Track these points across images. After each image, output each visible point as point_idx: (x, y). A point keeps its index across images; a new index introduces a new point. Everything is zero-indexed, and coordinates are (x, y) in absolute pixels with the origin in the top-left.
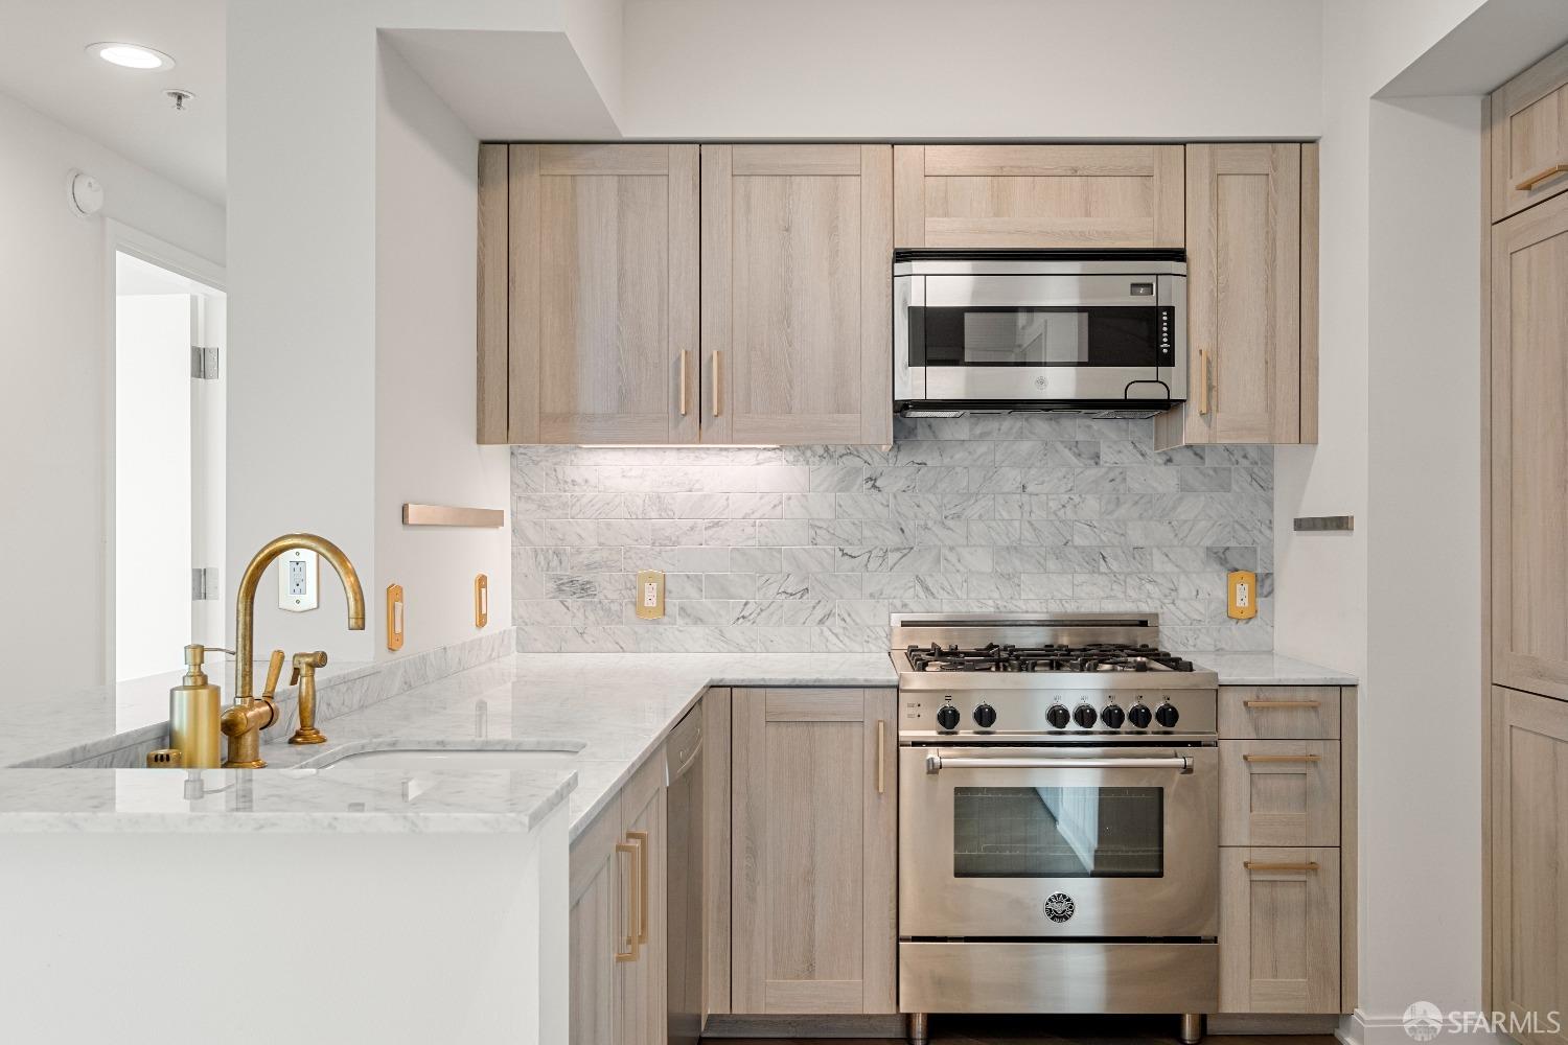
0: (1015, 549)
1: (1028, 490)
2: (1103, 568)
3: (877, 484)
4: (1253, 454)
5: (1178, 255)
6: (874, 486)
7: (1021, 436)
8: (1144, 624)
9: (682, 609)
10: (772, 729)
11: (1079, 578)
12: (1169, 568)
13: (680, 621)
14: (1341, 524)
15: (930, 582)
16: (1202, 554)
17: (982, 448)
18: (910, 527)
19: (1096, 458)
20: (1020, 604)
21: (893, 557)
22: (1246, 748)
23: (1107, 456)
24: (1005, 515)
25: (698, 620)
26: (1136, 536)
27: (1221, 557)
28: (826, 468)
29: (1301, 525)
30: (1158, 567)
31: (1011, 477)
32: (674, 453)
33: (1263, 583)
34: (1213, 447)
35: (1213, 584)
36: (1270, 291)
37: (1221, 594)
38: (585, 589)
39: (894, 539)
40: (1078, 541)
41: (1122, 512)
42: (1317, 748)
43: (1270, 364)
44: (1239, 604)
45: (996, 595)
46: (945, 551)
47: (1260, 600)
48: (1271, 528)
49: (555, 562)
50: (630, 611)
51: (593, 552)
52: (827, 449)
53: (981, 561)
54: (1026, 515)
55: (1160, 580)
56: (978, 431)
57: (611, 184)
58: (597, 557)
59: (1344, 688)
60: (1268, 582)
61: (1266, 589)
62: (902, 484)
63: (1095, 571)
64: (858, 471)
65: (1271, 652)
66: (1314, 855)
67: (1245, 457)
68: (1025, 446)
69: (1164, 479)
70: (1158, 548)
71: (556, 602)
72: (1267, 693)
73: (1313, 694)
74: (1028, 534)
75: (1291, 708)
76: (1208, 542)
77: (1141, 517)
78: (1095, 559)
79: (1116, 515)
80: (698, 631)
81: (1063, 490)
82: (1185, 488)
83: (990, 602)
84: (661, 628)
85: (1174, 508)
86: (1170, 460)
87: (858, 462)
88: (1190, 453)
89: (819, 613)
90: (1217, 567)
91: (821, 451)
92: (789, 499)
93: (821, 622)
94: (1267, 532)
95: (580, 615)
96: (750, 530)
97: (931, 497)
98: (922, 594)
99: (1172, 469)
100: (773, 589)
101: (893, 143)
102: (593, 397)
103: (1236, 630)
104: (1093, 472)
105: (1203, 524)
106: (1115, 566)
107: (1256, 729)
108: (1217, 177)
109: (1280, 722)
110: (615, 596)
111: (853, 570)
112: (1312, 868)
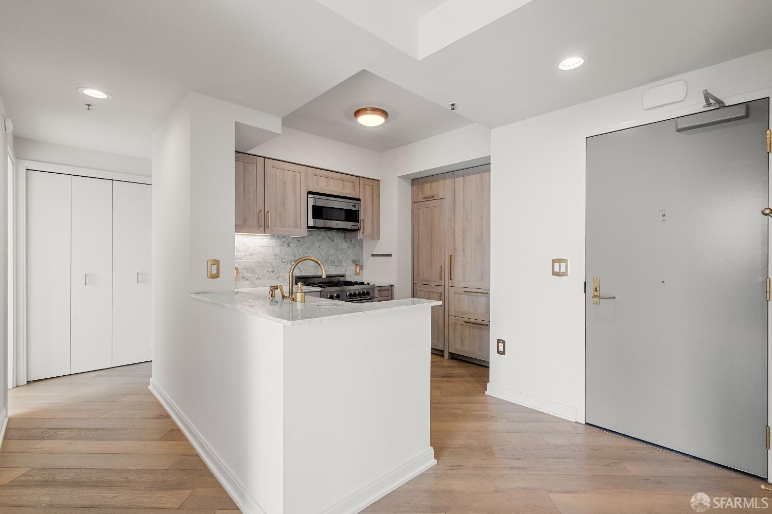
1: (321, 247)
3: (290, 245)
4: (360, 241)
5: (359, 200)
9: (242, 277)
11: (330, 267)
12: (346, 264)
13: (242, 280)
14: (390, 255)
15: (301, 268)
16: (351, 261)
17: (311, 238)
19: (333, 240)
23: (335, 240)
25: (247, 280)
26: (340, 257)
27: (354, 262)
28: (278, 241)
29: (373, 255)
30: (344, 264)
31: (317, 244)
32: (241, 236)
33: (361, 267)
35: (353, 267)
36: (372, 210)
37: (354, 270)
40: (330, 259)
41: (338, 252)
43: (372, 223)
44: (357, 271)
47: (361, 271)
48: (362, 256)
52: (278, 236)
55: (345, 267)
59: (392, 286)
60: (363, 266)
62: (295, 245)
63: (333, 265)
64: (285, 242)
67: (358, 241)
68: (320, 237)
69: (345, 245)
70: (344, 260)
73: (388, 288)
74: (320, 257)
75: (385, 290)
76: (352, 259)
77: (341, 254)
78: (333, 263)
79: (336, 253)
80: (247, 282)
81: (327, 247)
82: (349, 248)
84: (237, 282)
85: (347, 252)
87: (285, 240)
89: (276, 276)
90: (354, 264)
92: (270, 248)
93: (277, 279)
94: (365, 257)
96: (260, 256)
97: (301, 248)
98: (299, 271)
99: (346, 243)
100: (265, 271)
101: (307, 166)
103: (357, 277)
104: (333, 243)
105: (351, 255)
106: (336, 264)
107: (380, 295)
108: (364, 185)
109: (383, 293)
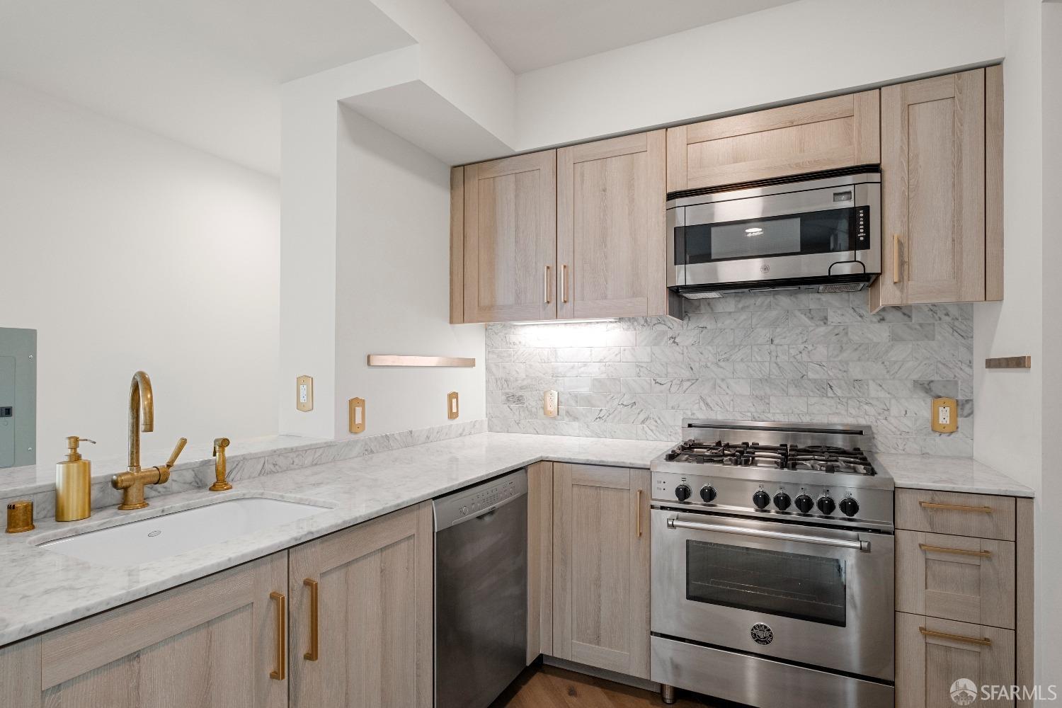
0: (767, 380)
1: (776, 342)
2: (830, 393)
3: (677, 340)
4: (954, 311)
5: (875, 168)
6: (674, 342)
7: (769, 306)
8: (861, 433)
9: (567, 412)
10: (575, 489)
11: (812, 400)
12: (882, 394)
13: (566, 419)
14: (1019, 363)
15: (709, 400)
16: (910, 385)
17: (743, 317)
18: (696, 366)
19: (825, 320)
20: (769, 415)
21: (687, 384)
22: (921, 538)
23: (834, 318)
24: (759, 359)
25: (576, 419)
26: (856, 371)
27: (926, 387)
28: (645, 331)
29: (992, 364)
30: (873, 393)
31: (763, 334)
33: (963, 407)
34: (918, 307)
35: (921, 407)
36: (956, 186)
37: (926, 413)
38: (519, 400)
39: (686, 374)
40: (811, 375)
41: (845, 355)
42: (991, 546)
43: (957, 241)
44: (941, 421)
45: (753, 409)
46: (719, 381)
47: (960, 419)
48: (971, 367)
49: (505, 386)
50: (541, 412)
51: (523, 380)
52: (646, 321)
53: (743, 388)
54: (773, 359)
55: (874, 402)
56: (740, 306)
57: (512, 178)
58: (525, 383)
59: (1019, 499)
60: (968, 406)
61: (966, 411)
62: (691, 341)
63: (824, 395)
64: (664, 333)
65: (971, 458)
66: (988, 633)
67: (947, 315)
68: (774, 314)
69: (880, 333)
70: (874, 380)
71: (506, 406)
72: (943, 498)
73: (988, 502)
74: (775, 371)
75: (964, 510)
76: (915, 377)
77: (859, 360)
78: (825, 387)
79: (839, 358)
80: (576, 424)
81: (800, 341)
82: (896, 338)
83: (749, 414)
84: (557, 422)
85: (887, 352)
86: (883, 320)
87: (662, 328)
88: (899, 314)
89: (642, 417)
90: (923, 394)
91: (642, 322)
92: (625, 350)
93: (643, 422)
94: (967, 369)
95: (517, 413)
96: (603, 369)
97: (710, 348)
98: (704, 408)
99: (884, 326)
100: (616, 402)
101: (667, 127)
102: (504, 296)
103: (940, 442)
104: (822, 330)
105: (910, 364)
106: (839, 393)
107: (931, 524)
108: (908, 107)
109: (953, 518)
110: (534, 404)
111: (661, 392)
112: (985, 643)
